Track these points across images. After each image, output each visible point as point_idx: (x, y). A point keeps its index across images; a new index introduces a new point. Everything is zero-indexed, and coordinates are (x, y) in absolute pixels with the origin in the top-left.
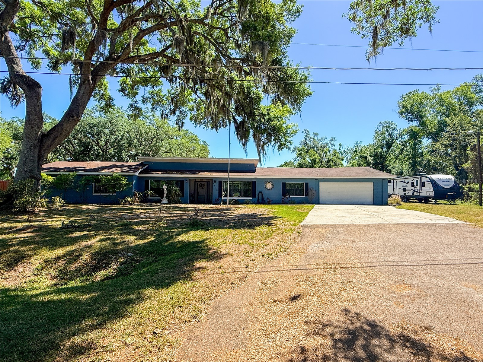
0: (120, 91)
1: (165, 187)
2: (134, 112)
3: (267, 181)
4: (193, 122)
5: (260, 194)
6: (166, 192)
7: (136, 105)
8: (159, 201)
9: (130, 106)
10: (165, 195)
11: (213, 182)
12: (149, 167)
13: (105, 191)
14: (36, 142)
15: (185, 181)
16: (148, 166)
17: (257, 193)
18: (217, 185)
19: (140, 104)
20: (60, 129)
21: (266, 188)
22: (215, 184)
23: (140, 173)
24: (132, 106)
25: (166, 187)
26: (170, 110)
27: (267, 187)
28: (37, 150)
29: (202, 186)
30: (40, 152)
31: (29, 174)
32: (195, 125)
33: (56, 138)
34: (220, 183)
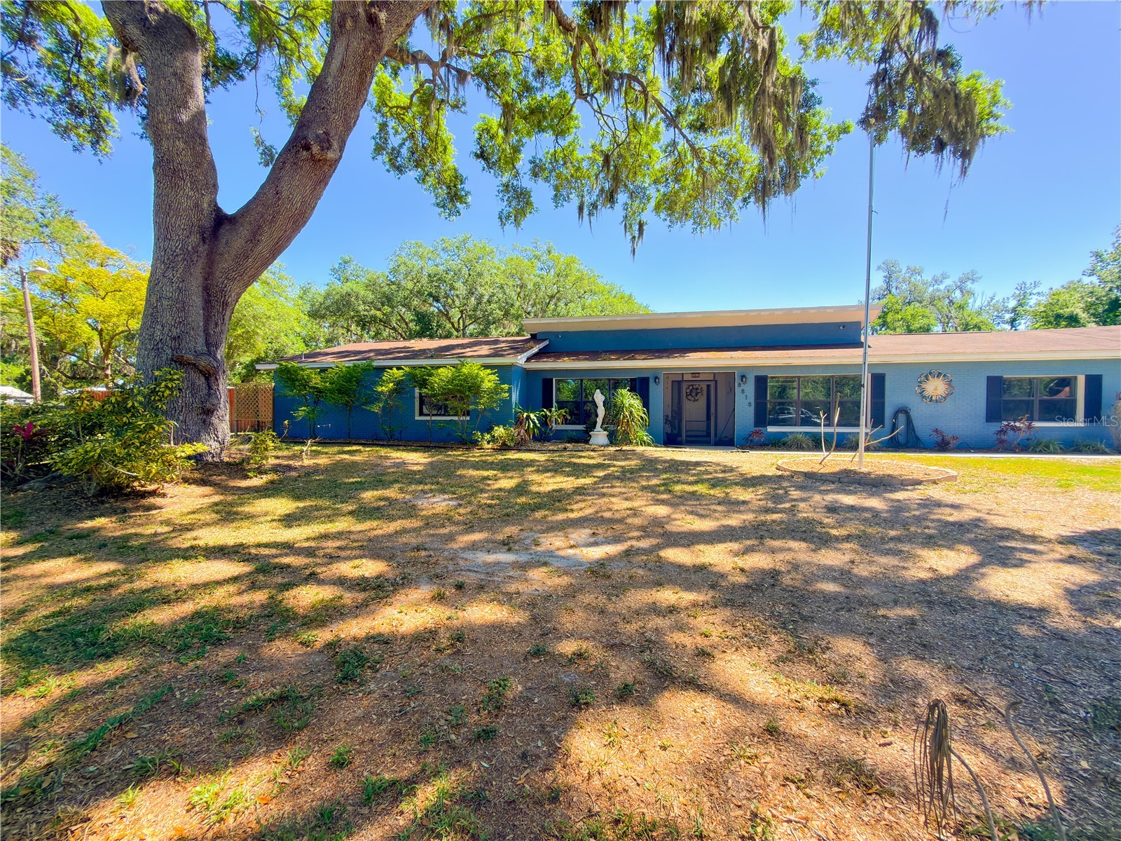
0: (477, 156)
1: (599, 398)
2: (514, 203)
3: (926, 372)
4: (663, 216)
5: (902, 417)
6: (601, 411)
7: (515, 183)
8: (584, 438)
9: (501, 188)
10: (600, 420)
11: (737, 381)
12: (553, 344)
13: (443, 409)
14: (195, 239)
15: (651, 381)
16: (547, 343)
17: (889, 411)
18: (750, 388)
19: (526, 182)
20: (270, 196)
21: (924, 397)
22: (743, 386)
23: (528, 360)
24: (507, 186)
25: (603, 398)
26: (602, 190)
27: (925, 394)
28: (198, 271)
29: (694, 392)
30: (208, 276)
31: (169, 351)
32: (668, 223)
33: (260, 227)
34: (761, 382)
